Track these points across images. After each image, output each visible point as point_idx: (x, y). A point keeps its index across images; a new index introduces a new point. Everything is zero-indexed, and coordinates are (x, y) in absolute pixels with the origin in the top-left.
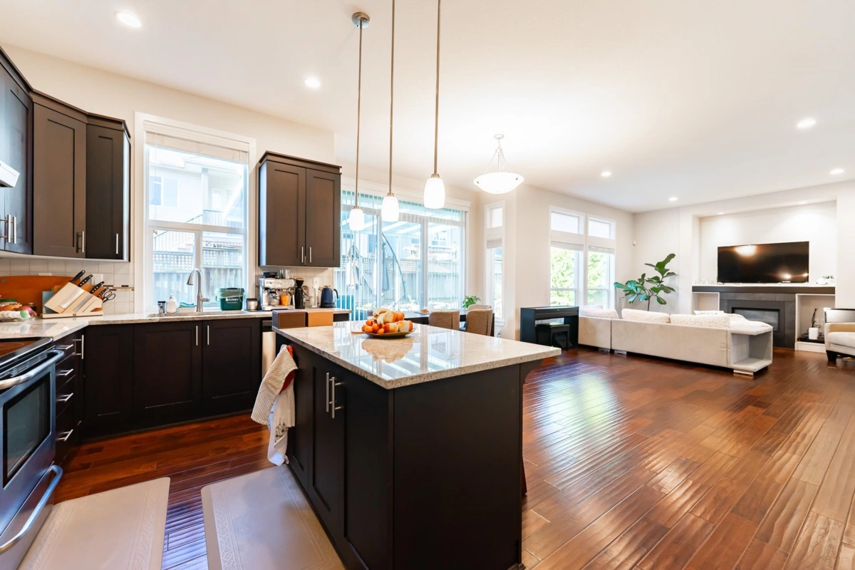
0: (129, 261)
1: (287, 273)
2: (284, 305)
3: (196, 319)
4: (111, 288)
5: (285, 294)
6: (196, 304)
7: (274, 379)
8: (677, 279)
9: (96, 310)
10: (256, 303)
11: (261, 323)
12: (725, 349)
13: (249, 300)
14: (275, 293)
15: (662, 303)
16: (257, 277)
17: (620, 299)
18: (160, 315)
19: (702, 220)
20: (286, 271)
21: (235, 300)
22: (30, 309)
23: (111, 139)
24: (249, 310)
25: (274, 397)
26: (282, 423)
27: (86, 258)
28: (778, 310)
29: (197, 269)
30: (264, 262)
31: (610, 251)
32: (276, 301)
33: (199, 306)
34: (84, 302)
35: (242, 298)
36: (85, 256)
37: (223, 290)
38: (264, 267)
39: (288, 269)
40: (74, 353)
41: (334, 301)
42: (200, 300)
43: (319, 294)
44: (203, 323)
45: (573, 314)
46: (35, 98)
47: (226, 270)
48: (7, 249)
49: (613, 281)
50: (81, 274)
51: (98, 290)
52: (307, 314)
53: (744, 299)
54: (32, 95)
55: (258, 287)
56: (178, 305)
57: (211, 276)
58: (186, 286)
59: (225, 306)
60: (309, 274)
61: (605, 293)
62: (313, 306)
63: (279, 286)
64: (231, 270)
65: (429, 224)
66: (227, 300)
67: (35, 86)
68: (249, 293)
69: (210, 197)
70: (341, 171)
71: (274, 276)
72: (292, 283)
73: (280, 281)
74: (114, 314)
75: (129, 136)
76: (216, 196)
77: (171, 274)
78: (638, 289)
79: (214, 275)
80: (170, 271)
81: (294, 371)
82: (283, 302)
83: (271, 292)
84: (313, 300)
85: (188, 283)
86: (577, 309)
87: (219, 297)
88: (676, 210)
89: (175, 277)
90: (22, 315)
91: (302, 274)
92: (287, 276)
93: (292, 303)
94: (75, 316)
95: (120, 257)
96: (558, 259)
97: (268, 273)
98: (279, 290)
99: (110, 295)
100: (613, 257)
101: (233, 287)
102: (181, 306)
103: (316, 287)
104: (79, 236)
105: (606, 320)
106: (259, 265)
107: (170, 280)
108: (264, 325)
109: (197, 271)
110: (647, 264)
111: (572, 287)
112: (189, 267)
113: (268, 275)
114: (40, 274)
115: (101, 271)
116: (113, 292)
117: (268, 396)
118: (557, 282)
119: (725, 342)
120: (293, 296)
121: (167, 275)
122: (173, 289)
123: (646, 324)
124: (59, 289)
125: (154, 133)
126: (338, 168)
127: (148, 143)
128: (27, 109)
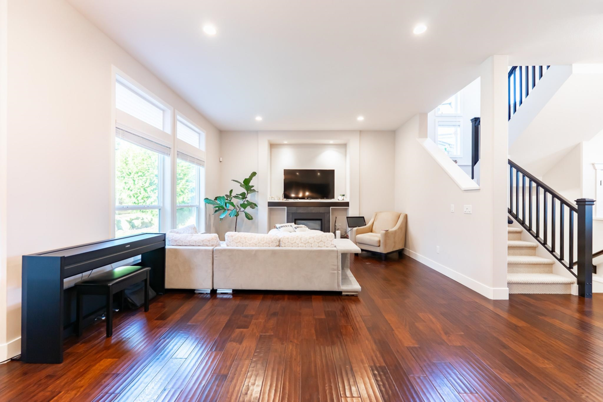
8: (256, 196)
12: (336, 272)
15: (249, 219)
17: (210, 215)
19: (272, 146)
28: (321, 220)
31: (199, 162)
45: (159, 246)
49: (203, 197)
53: (302, 212)
61: (195, 211)
78: (227, 205)
86: (163, 238)
88: (254, 133)
96: (140, 174)
100: (203, 170)
105: (206, 251)
110: (234, 180)
111: (156, 204)
118: (139, 198)
119: (336, 263)
123: (257, 251)
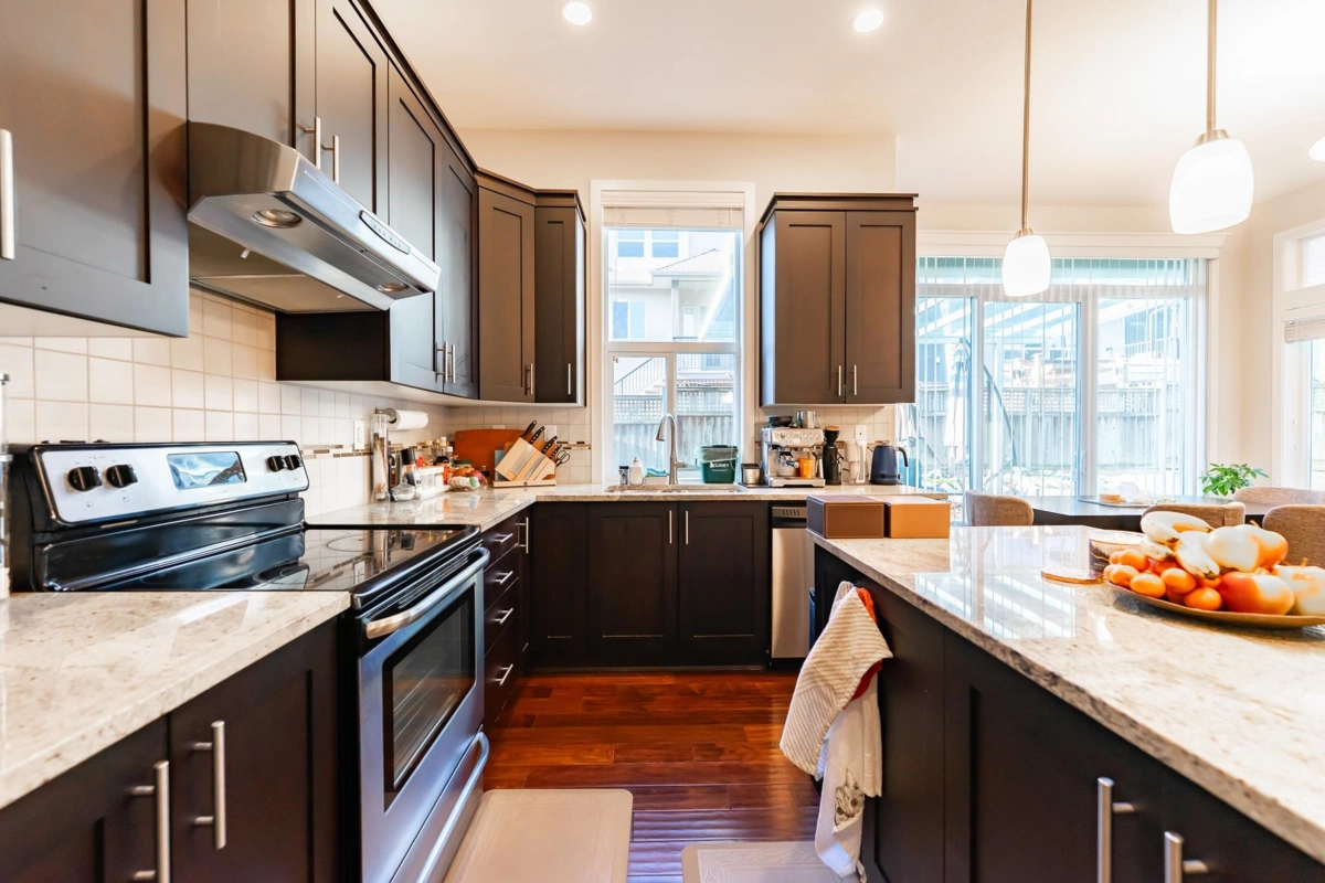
0: (585, 405)
1: (811, 418)
2: (805, 477)
3: (670, 499)
4: (565, 445)
5: (806, 456)
6: (668, 471)
7: (831, 669)
9: (548, 477)
10: (757, 472)
11: (770, 510)
13: (746, 466)
14: (789, 454)
16: (758, 426)
18: (622, 488)
20: (810, 414)
21: (724, 465)
22: (480, 475)
23: (562, 222)
24: (744, 484)
25: (831, 713)
26: (851, 783)
27: (536, 402)
29: (669, 415)
30: (770, 399)
32: (789, 470)
33: (672, 475)
34: (536, 466)
35: (734, 462)
36: (534, 399)
37: (705, 449)
38: (770, 407)
39: (810, 409)
40: (516, 545)
41: (898, 472)
42: (675, 466)
43: (868, 457)
44: (679, 506)
46: (481, 180)
47: (701, 418)
48: (446, 391)
50: (532, 426)
51: (551, 449)
52: (887, 508)
54: (477, 177)
55: (759, 443)
56: (644, 473)
57: (684, 427)
58: (655, 442)
59: (710, 476)
60: (847, 419)
62: (858, 481)
63: (796, 442)
64: (708, 417)
65: (1101, 300)
66: (712, 466)
67: (481, 164)
68: (745, 455)
69: (681, 319)
70: (916, 203)
71: (787, 424)
72: (821, 438)
73: (798, 432)
74: (569, 483)
75: (585, 220)
76: (688, 318)
77: (638, 425)
79: (688, 426)
80: (637, 421)
81: (885, 661)
82: (805, 473)
83: (782, 454)
84: (856, 469)
85: (658, 438)
87: (701, 461)
89: (642, 429)
90: (472, 482)
91: (837, 418)
92: (811, 423)
93: (818, 475)
94: (526, 486)
95: (572, 399)
97: (778, 419)
98: (796, 449)
99: (564, 456)
101: (719, 444)
102: (649, 475)
103: (864, 443)
104: (528, 371)
106: (761, 404)
107: (637, 434)
108: (775, 515)
109: (669, 417)
112: (659, 413)
113: (777, 422)
114: (495, 427)
115: (555, 421)
116: (567, 451)
117: (819, 705)
120: (821, 461)
121: (634, 427)
122: (640, 445)
124: (510, 447)
125: (613, 208)
126: (909, 198)
127: (606, 224)
128: (471, 195)
